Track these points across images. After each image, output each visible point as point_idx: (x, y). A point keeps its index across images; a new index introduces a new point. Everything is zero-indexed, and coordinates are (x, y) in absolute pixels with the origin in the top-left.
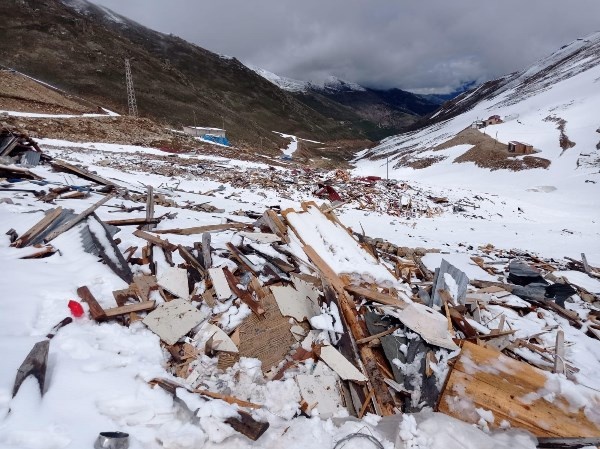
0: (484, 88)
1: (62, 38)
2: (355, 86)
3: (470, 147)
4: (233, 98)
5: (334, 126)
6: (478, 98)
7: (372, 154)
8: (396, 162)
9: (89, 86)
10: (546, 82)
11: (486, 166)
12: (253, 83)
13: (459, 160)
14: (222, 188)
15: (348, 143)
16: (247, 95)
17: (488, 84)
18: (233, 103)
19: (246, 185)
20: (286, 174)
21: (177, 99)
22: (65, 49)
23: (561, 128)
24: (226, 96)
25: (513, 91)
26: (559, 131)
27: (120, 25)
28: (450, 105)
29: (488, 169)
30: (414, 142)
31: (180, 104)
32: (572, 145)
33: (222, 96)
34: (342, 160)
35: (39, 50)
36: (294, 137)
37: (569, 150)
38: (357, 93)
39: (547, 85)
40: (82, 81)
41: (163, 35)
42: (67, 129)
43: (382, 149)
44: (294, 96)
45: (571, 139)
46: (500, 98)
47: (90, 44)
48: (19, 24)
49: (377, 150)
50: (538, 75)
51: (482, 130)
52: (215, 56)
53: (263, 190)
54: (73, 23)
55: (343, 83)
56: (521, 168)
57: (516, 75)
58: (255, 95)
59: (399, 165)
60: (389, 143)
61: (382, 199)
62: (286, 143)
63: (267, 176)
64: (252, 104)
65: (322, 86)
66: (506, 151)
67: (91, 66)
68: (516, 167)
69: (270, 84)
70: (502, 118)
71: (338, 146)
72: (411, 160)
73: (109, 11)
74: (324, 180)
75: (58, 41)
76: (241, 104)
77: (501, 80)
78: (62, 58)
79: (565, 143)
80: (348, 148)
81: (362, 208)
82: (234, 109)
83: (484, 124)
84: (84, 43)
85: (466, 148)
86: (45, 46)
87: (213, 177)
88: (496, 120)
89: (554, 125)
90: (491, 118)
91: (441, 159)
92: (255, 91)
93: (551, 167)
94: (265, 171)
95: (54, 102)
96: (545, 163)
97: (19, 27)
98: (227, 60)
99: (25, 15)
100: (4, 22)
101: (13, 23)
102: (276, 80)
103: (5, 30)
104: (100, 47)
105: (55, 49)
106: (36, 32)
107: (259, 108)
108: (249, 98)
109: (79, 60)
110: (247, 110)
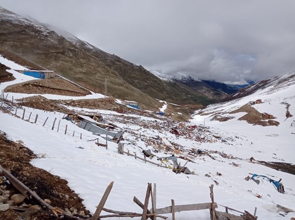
0: (260, 83)
1: (70, 57)
2: (196, 79)
3: (246, 113)
4: (139, 84)
5: (185, 97)
6: (257, 88)
7: (202, 112)
8: (212, 117)
10: (289, 83)
11: (251, 123)
12: (148, 77)
13: (240, 119)
14: (141, 129)
15: (191, 106)
17: (262, 82)
19: (148, 128)
20: (161, 124)
21: (115, 85)
22: (71, 62)
23: (287, 108)
24: (136, 82)
25: (272, 87)
26: (286, 109)
27: (92, 50)
28: (243, 91)
29: (252, 125)
30: (222, 109)
31: (116, 86)
32: (291, 116)
34: (188, 114)
35: (61, 62)
36: (166, 102)
37: (289, 118)
38: (197, 82)
39: (289, 85)
40: (77, 76)
41: (110, 54)
42: (88, 104)
43: (207, 110)
44: (167, 83)
45: (291, 113)
46: (267, 89)
47: (81, 60)
48: (54, 51)
49: (205, 111)
50: (285, 80)
51: (252, 106)
52: (132, 64)
53: (153, 130)
54: (75, 51)
55: (190, 77)
56: (267, 125)
57: (276, 78)
58: (149, 82)
59: (213, 119)
60: (211, 108)
61: (195, 135)
62: (161, 105)
63: (155, 124)
65: (180, 79)
66: (261, 117)
67: (81, 70)
68: (264, 124)
69: (156, 77)
70: (262, 101)
71: (186, 107)
72: (219, 117)
73: (88, 43)
74: (175, 127)
75: (68, 58)
77: (269, 80)
78: (69, 66)
79: (288, 115)
80: (191, 108)
81: (187, 138)
83: (254, 103)
84: (79, 60)
85: (244, 114)
86: (63, 60)
87: (138, 124)
88: (259, 101)
89: (285, 106)
90: (257, 101)
91: (232, 118)
92: (149, 80)
93: (279, 126)
94: (153, 122)
95: (77, 91)
96: (277, 124)
97: (54, 53)
98: (137, 66)
99: (56, 48)
100: (48, 51)
101: (51, 51)
102: (159, 75)
103: (48, 54)
104: (85, 61)
105: (67, 62)
106: (60, 55)
107: (150, 88)
108: (146, 83)
109: (76, 67)
110: (145, 89)
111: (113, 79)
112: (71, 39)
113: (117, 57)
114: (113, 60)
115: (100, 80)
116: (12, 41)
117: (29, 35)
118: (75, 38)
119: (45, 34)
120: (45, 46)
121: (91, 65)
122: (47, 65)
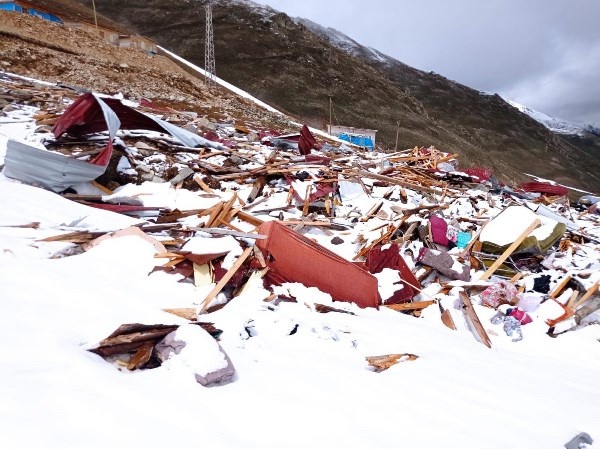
1: (307, 66)
4: (486, 136)
9: (316, 109)
12: (514, 121)
16: (504, 132)
18: (483, 140)
22: (307, 75)
27: (383, 64)
33: (472, 133)
36: (552, 182)
40: (311, 105)
41: (423, 72)
44: (566, 139)
47: (331, 71)
48: (275, 54)
52: (476, 93)
54: (321, 52)
58: (513, 133)
64: (506, 143)
67: (324, 91)
73: (377, 52)
75: (302, 68)
76: (493, 142)
78: (300, 83)
82: (484, 147)
84: (325, 70)
86: (289, 73)
92: (513, 130)
97: (274, 57)
98: (487, 96)
99: (282, 47)
100: (263, 53)
101: (270, 54)
102: (547, 122)
103: (261, 60)
104: (339, 74)
105: (298, 75)
106: (286, 61)
107: (514, 148)
108: (505, 137)
109: (315, 86)
110: (499, 149)
111: (400, 113)
112: (341, 46)
113: (438, 77)
114: (428, 83)
115: (364, 114)
116: (197, 37)
117: (231, 24)
118: (348, 41)
119: (266, 20)
120: (259, 44)
121: (351, 82)
122: (253, 82)
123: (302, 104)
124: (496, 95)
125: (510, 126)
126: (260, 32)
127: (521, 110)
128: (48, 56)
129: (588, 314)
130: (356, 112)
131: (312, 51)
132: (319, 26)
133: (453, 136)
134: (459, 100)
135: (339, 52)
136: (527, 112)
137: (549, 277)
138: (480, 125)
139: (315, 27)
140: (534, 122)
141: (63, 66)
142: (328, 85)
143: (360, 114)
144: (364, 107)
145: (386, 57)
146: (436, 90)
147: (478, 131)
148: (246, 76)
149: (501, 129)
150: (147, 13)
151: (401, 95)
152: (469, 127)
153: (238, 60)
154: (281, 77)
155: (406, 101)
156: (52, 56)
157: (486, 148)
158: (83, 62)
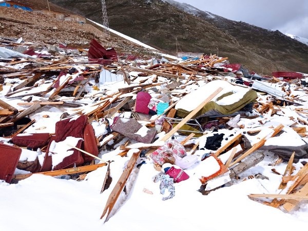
1: (170, 24)
4: (273, 53)
12: (288, 44)
16: (283, 50)
18: (271, 56)
22: (171, 29)
24: (268, 52)
27: (214, 19)
33: (265, 52)
41: (236, 22)
47: (184, 25)
48: (154, 19)
52: (265, 31)
64: (284, 56)
67: (181, 36)
73: (210, 13)
75: (168, 25)
76: (277, 56)
78: (168, 33)
84: (181, 25)
86: (162, 28)
92: (288, 49)
97: (153, 21)
98: (272, 32)
99: (157, 15)
100: (147, 20)
101: (151, 19)
103: (146, 23)
104: (189, 26)
105: (166, 29)
106: (159, 22)
107: (289, 58)
108: (284, 53)
109: (176, 34)
110: (281, 60)
111: (223, 44)
112: (190, 12)
113: (244, 23)
114: (239, 27)
115: (203, 47)
117: (130, 6)
118: (194, 9)
120: (145, 15)
121: (196, 30)
122: (143, 35)
123: (170, 44)
124: (277, 31)
125: (287, 47)
126: (145, 8)
127: (292, 37)
128: (11, 26)
129: (244, 170)
130: (199, 46)
131: (173, 16)
132: (178, 3)
133: (254, 54)
134: (256, 35)
135: (188, 15)
136: (296, 39)
137: (223, 135)
138: (269, 47)
139: (176, 4)
140: (300, 44)
141: (19, 30)
142: (183, 33)
143: (201, 46)
144: (203, 43)
145: (215, 15)
146: (244, 31)
147: (268, 51)
148: (139, 32)
149: (281, 49)
150: (87, 5)
151: (223, 34)
152: (263, 49)
153: (135, 24)
154: (158, 31)
155: (226, 37)
156: (14, 26)
157: (273, 60)
158: (31, 28)
